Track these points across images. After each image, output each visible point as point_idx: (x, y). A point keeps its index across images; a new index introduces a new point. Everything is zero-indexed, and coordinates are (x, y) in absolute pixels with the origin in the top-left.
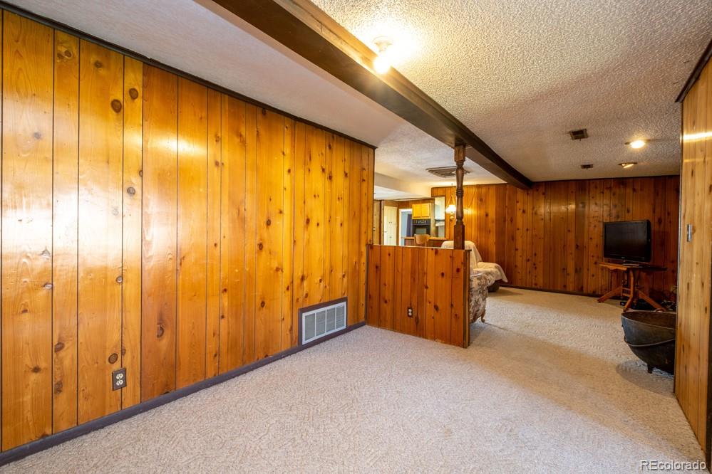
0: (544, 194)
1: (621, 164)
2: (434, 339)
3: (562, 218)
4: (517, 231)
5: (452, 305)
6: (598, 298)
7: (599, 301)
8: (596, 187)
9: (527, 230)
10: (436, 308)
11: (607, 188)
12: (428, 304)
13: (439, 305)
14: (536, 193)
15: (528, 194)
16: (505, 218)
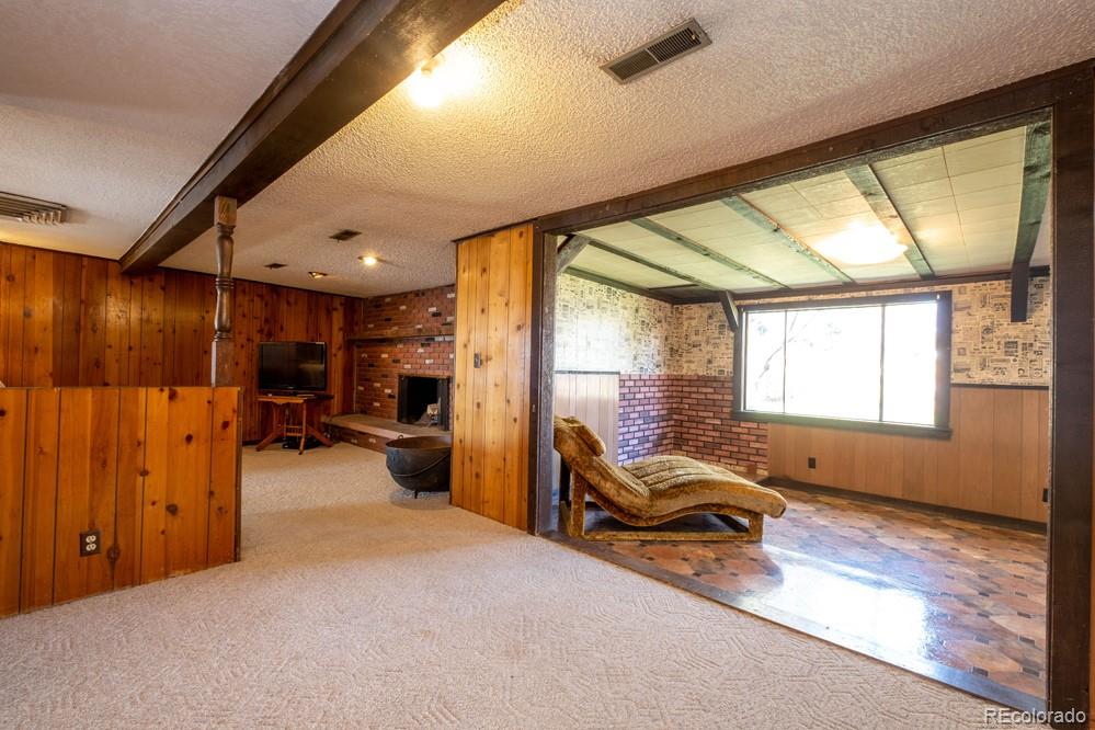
0: (163, 288)
1: (311, 273)
2: (166, 575)
3: (195, 331)
4: (108, 350)
5: (211, 493)
6: (255, 447)
7: (258, 450)
8: (244, 292)
9: (130, 348)
10: (172, 510)
11: (258, 296)
12: (149, 508)
13: (178, 501)
14: (147, 284)
15: (132, 283)
16: (78, 323)
